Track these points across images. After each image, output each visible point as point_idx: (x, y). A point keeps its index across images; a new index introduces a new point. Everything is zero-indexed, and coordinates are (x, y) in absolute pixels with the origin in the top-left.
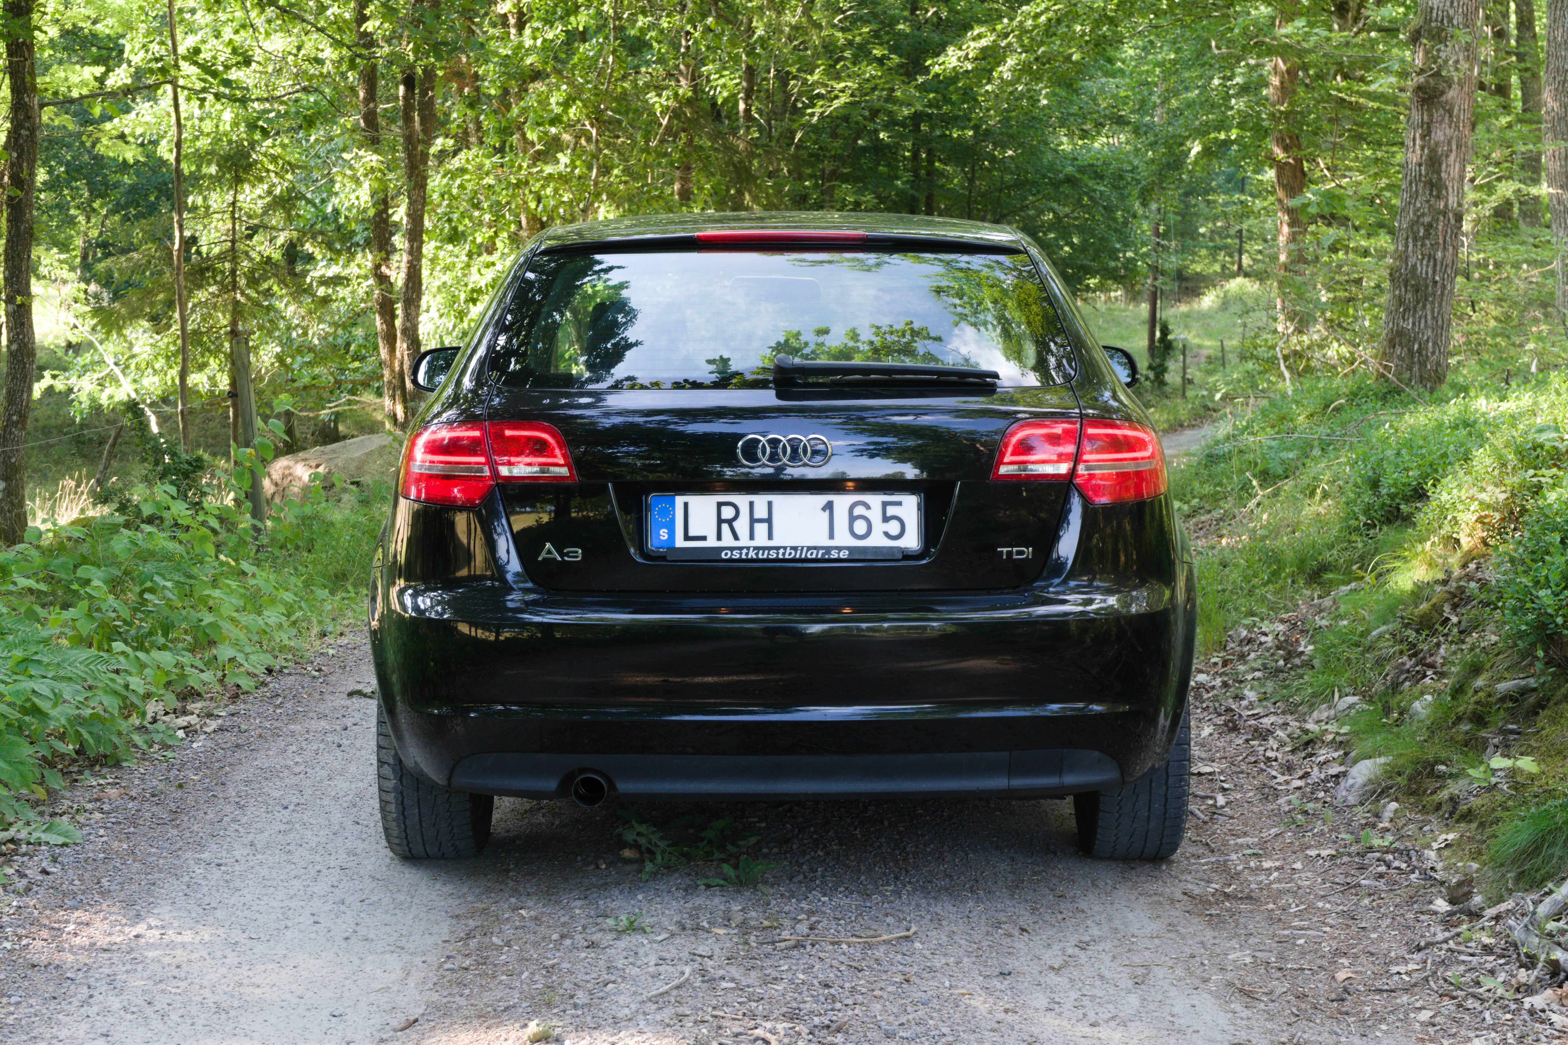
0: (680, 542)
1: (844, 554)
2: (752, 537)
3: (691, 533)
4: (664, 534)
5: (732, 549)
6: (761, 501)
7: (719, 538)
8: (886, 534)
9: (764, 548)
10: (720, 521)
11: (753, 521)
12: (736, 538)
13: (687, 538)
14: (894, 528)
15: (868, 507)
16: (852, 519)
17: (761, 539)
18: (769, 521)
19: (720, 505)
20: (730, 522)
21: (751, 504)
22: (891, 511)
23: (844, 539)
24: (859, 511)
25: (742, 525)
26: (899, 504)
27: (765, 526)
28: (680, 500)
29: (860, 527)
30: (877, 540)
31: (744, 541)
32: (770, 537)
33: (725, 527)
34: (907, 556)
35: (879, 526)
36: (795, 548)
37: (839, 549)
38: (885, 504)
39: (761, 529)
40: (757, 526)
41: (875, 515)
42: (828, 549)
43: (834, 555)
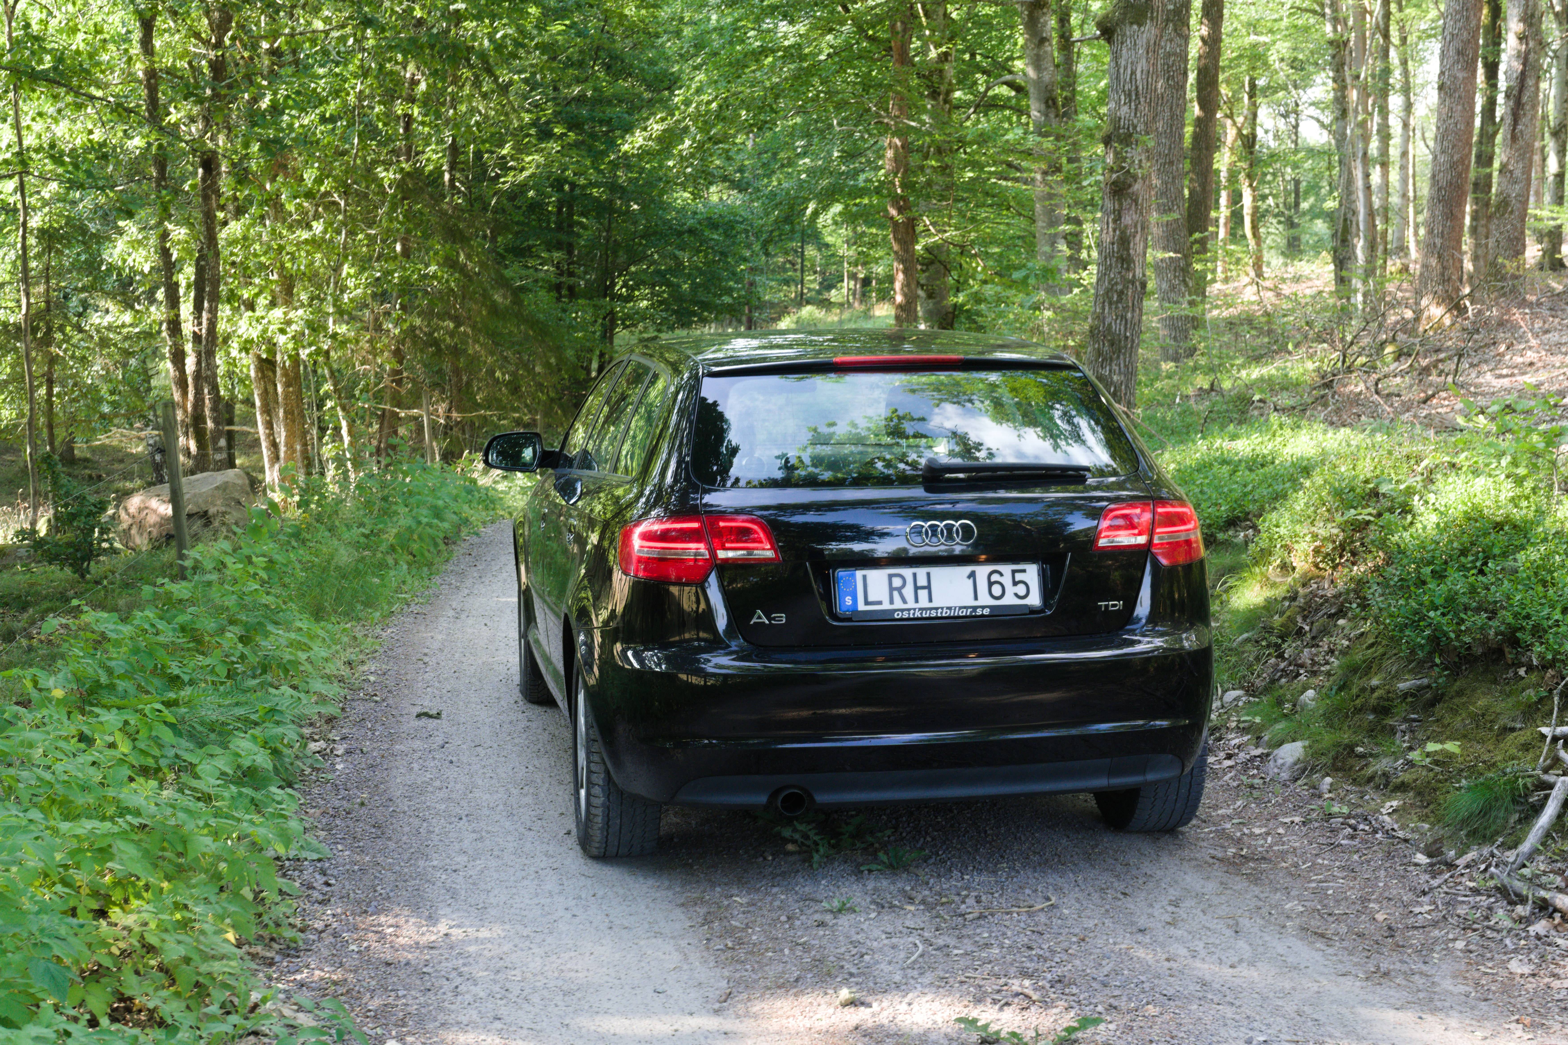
0: (862, 607)
1: (986, 612)
2: (917, 601)
3: (870, 599)
4: (848, 601)
5: (902, 610)
6: (921, 572)
7: (892, 602)
8: (1016, 595)
9: (926, 609)
10: (892, 589)
11: (917, 588)
12: (905, 602)
13: (867, 603)
14: (1021, 590)
15: (1001, 575)
16: (991, 584)
17: (924, 602)
18: (928, 587)
19: (890, 576)
20: (899, 590)
21: (915, 575)
22: (1019, 577)
23: (985, 599)
24: (995, 577)
25: (908, 592)
26: (1024, 571)
27: (926, 592)
28: (859, 574)
29: (997, 590)
30: (1009, 600)
31: (911, 604)
32: (930, 600)
33: (896, 594)
34: (1032, 610)
35: (1010, 589)
36: (949, 608)
37: (983, 607)
38: (1014, 572)
39: (923, 594)
40: (920, 592)
41: (1007, 580)
42: (975, 608)
43: (979, 612)
